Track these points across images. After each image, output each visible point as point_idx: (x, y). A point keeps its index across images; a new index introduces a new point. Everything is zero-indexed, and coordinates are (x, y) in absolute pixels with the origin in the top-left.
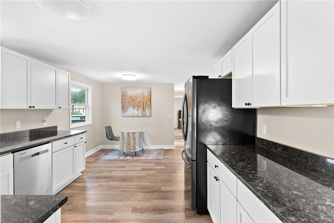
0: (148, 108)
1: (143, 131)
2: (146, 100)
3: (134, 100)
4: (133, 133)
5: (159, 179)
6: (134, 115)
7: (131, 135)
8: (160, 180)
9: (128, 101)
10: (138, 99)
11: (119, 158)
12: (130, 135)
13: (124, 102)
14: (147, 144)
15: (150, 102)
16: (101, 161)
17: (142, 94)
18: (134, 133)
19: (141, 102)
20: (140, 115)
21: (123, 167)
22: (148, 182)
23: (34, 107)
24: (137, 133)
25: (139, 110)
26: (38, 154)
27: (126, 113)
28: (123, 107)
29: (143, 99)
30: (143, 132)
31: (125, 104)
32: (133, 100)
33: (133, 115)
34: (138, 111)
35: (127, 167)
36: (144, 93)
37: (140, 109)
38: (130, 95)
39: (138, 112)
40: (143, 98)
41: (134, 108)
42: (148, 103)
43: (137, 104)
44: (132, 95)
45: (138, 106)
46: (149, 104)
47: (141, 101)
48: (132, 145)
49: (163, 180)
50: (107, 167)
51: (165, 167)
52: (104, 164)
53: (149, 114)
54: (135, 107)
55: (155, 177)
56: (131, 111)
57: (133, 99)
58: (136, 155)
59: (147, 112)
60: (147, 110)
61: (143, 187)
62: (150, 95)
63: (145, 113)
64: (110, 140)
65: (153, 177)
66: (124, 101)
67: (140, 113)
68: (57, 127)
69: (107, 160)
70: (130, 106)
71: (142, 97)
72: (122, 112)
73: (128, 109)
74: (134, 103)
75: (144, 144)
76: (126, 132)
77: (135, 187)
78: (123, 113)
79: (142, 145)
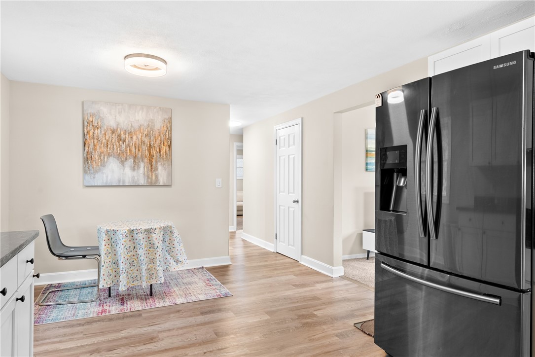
0: (164, 164)
1: (170, 224)
2: (158, 141)
3: (124, 141)
4: (146, 230)
6: (124, 182)
7: (140, 236)
9: (104, 141)
10: (134, 138)
11: (104, 311)
12: (136, 236)
13: (92, 145)
14: (180, 259)
15: (170, 147)
17: (148, 125)
18: (149, 231)
19: (144, 147)
20: (142, 181)
21: (151, 339)
24: (157, 231)
25: (139, 167)
27: (97, 176)
28: (87, 159)
29: (150, 138)
30: (171, 227)
31: (95, 150)
32: (119, 139)
33: (119, 181)
34: (134, 170)
35: (161, 335)
36: (152, 121)
37: (142, 165)
38: (113, 124)
39: (135, 173)
40: (148, 135)
41: (123, 162)
42: (164, 149)
43: (133, 150)
44: (118, 124)
45: (135, 158)
46: (168, 152)
47: (143, 142)
48: (144, 267)
50: (91, 348)
53: (165, 178)
54: (126, 159)
56: (113, 170)
57: (119, 136)
58: (151, 294)
59: (162, 174)
60: (160, 167)
62: (169, 129)
63: (157, 177)
64: (60, 256)
66: (90, 141)
67: (142, 175)
70: (109, 155)
71: (146, 132)
72: (85, 172)
73: (103, 165)
74: (124, 146)
75: (172, 261)
76: (123, 229)
78: (87, 177)
79: (168, 263)
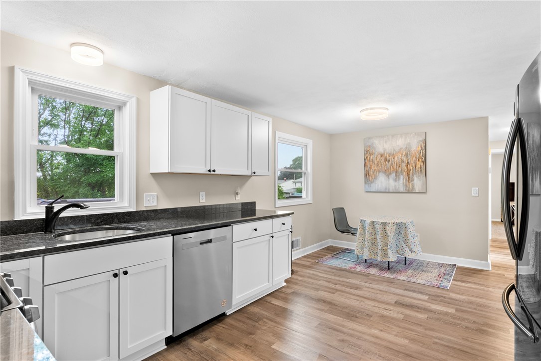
0: (419, 176)
1: (404, 222)
2: (414, 159)
3: (389, 161)
4: (382, 223)
5: (435, 338)
6: (389, 189)
7: (377, 226)
8: (436, 343)
9: (376, 162)
10: (396, 158)
11: (354, 268)
12: (376, 226)
13: (369, 165)
14: (414, 249)
15: (425, 162)
16: (322, 268)
17: (406, 148)
18: (384, 224)
19: (403, 164)
20: (402, 189)
22: (406, 338)
23: (214, 171)
24: (390, 225)
25: (399, 179)
26: (210, 241)
27: (372, 185)
28: (367, 175)
29: (407, 157)
30: (405, 224)
31: (371, 168)
32: (386, 160)
33: (386, 189)
34: (396, 181)
36: (409, 144)
37: (402, 177)
38: (381, 150)
39: (396, 184)
40: (407, 155)
41: (388, 176)
42: (419, 164)
43: (395, 167)
44: (385, 150)
45: (396, 172)
46: (422, 167)
47: (402, 161)
48: (380, 248)
49: (447, 346)
51: (457, 310)
52: (326, 274)
53: (420, 187)
54: (390, 174)
55: (426, 330)
56: (382, 181)
57: (386, 158)
58: (389, 269)
59: (417, 183)
60: (415, 179)
61: (391, 346)
62: (424, 148)
63: (413, 186)
64: (342, 232)
65: (420, 329)
66: (368, 164)
67: (401, 185)
68: (255, 202)
69: (333, 268)
70: (379, 172)
71: (404, 153)
72: (365, 183)
73: (376, 178)
74: (389, 165)
75: (407, 249)
76: (368, 221)
77: (373, 340)
78: (367, 186)
79: (404, 250)
